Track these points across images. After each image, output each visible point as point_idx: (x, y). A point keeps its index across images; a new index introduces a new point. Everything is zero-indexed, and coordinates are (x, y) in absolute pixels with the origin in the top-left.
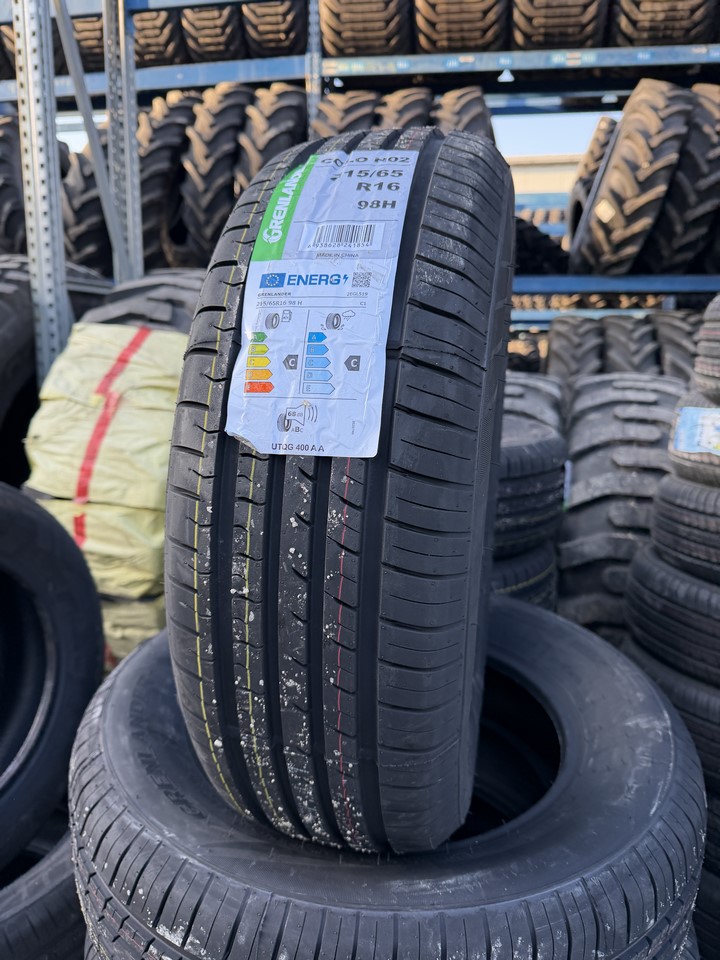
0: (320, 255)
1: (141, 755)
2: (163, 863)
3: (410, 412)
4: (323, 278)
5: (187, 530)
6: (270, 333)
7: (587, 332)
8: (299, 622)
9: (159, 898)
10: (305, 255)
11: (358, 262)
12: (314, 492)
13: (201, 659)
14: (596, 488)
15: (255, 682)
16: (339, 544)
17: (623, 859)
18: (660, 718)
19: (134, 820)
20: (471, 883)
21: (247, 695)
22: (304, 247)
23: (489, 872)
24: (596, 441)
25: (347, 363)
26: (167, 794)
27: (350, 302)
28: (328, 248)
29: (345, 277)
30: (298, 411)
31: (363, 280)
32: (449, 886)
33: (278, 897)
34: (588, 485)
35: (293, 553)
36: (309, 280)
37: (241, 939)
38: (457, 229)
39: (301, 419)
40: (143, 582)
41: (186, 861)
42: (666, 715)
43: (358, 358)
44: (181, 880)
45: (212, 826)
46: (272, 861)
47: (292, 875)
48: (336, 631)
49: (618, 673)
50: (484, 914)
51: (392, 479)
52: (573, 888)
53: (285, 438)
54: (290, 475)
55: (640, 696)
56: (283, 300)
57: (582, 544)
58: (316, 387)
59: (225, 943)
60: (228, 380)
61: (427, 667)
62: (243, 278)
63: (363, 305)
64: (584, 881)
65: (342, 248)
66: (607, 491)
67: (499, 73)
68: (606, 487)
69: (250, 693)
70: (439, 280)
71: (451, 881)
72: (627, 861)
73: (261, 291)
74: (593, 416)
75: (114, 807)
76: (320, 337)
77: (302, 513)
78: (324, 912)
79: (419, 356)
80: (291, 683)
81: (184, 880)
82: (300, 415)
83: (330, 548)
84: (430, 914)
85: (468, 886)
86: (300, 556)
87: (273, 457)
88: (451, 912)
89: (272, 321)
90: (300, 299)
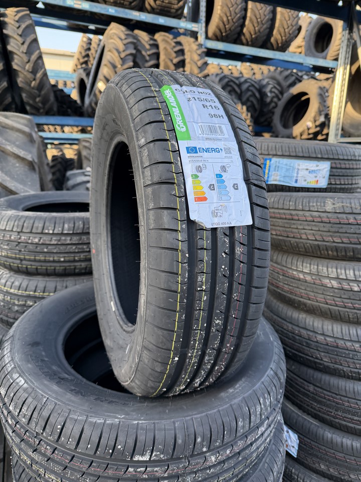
0: (207, 139)
1: (71, 391)
2: (126, 429)
5: (175, 267)
8: (224, 296)
10: (201, 138)
11: (223, 142)
13: (178, 323)
15: (202, 324)
16: (240, 261)
19: (97, 419)
21: (198, 332)
22: (198, 134)
25: (234, 187)
29: (221, 149)
30: (220, 208)
31: (228, 151)
35: (223, 268)
36: (207, 150)
39: (221, 212)
41: (138, 423)
43: (237, 184)
45: (135, 405)
46: (173, 407)
47: (185, 408)
48: (238, 296)
51: (256, 233)
53: (216, 220)
54: (220, 235)
56: (200, 159)
58: (224, 198)
59: (172, 447)
60: (185, 196)
62: (177, 148)
63: (232, 161)
67: (37, 3)
73: (189, 155)
76: (221, 176)
77: (227, 251)
80: (217, 322)
82: (221, 210)
86: (226, 268)
87: (212, 229)
89: (199, 169)
90: (207, 159)
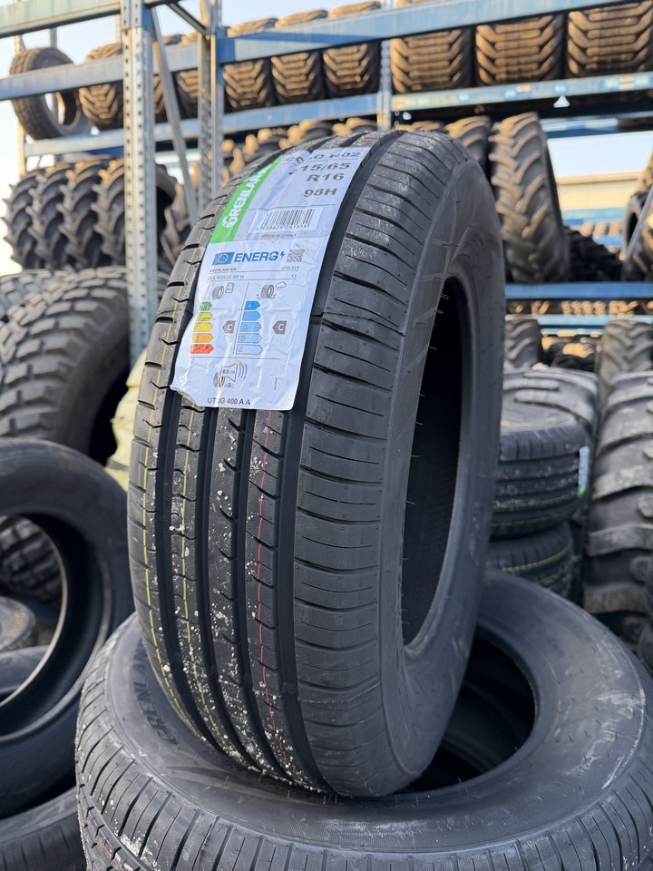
0: (266, 236)
1: (136, 684)
2: (132, 779)
3: (327, 370)
4: (264, 255)
5: (139, 474)
6: (215, 303)
7: (639, 335)
8: (225, 559)
9: (124, 809)
10: (252, 236)
11: (295, 240)
12: (241, 441)
13: (150, 590)
14: (626, 479)
15: (191, 613)
16: (259, 489)
17: (564, 827)
18: (634, 695)
19: (116, 739)
20: (404, 831)
21: (186, 624)
22: (252, 230)
23: (425, 823)
24: (628, 434)
25: (275, 327)
26: (149, 719)
27: (283, 274)
28: (272, 230)
29: (282, 254)
30: (231, 369)
31: (297, 256)
33: (222, 821)
35: (221, 496)
36: (252, 257)
37: (186, 855)
38: (387, 211)
39: (232, 376)
41: (151, 779)
42: (642, 694)
43: (285, 323)
44: (144, 796)
45: (181, 752)
46: (225, 788)
47: (239, 802)
48: (255, 568)
49: (600, 649)
50: (411, 862)
51: (308, 430)
52: (507, 849)
53: (219, 393)
54: (221, 424)
55: (619, 673)
56: (229, 274)
57: (611, 533)
58: (246, 349)
59: (173, 857)
60: (178, 343)
61: (338, 607)
62: (201, 257)
63: (294, 277)
64: (519, 843)
65: (284, 229)
66: (638, 483)
67: (556, 99)
68: (636, 479)
69: (188, 623)
70: (363, 254)
71: (385, 826)
72: (569, 830)
73: (213, 267)
74: (627, 410)
76: (255, 305)
77: (229, 459)
78: (261, 839)
79: (338, 321)
80: (220, 615)
81: (146, 796)
82: (233, 372)
83: (252, 491)
84: (359, 854)
85: (400, 833)
86: (226, 498)
87: (208, 409)
88: (380, 856)
89: (217, 293)
90: (243, 274)
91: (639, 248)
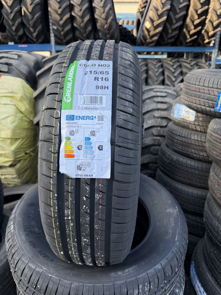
0: (86, 108)
1: (30, 242)
2: (44, 278)
3: (119, 163)
4: (88, 117)
5: (49, 201)
6: (72, 137)
7: (142, 65)
8: (87, 225)
9: (45, 288)
10: (80, 108)
11: (98, 111)
12: (91, 189)
13: (56, 234)
14: (149, 124)
15: (74, 240)
16: (99, 204)
17: (170, 255)
18: (175, 209)
19: (32, 265)
21: (71, 243)
22: (79, 105)
23: (137, 266)
24: (149, 109)
25: (99, 148)
26: (41, 254)
27: (98, 126)
28: (88, 106)
29: (95, 117)
30: (83, 164)
31: (101, 118)
32: (127, 272)
33: (80, 284)
34: (147, 123)
35: (85, 207)
36: (83, 118)
38: (129, 98)
39: (85, 167)
40: (10, 161)
41: (51, 276)
42: (177, 207)
43: (102, 146)
44: (50, 282)
45: (57, 263)
46: (76, 272)
47: (83, 276)
48: (99, 227)
49: (163, 194)
50: (137, 279)
51: (115, 184)
52: (158, 266)
53: (80, 172)
54: (83, 185)
55: (170, 202)
56: (75, 125)
58: (89, 156)
60: (58, 153)
62: (59, 116)
63: (102, 127)
64: (161, 264)
65: (93, 106)
66: (152, 125)
68: (152, 124)
70: (125, 118)
71: (127, 271)
72: (171, 256)
73: (67, 121)
74: (148, 101)
75: (25, 261)
76: (89, 139)
77: (87, 196)
78: (94, 286)
79: (121, 144)
80: (85, 240)
81: (51, 282)
82: (84, 165)
83: (96, 205)
84: (123, 282)
85: (132, 271)
86: (87, 208)
87: (76, 179)
88: (129, 280)
89: (72, 133)
90: (81, 125)
91: (142, 34)
